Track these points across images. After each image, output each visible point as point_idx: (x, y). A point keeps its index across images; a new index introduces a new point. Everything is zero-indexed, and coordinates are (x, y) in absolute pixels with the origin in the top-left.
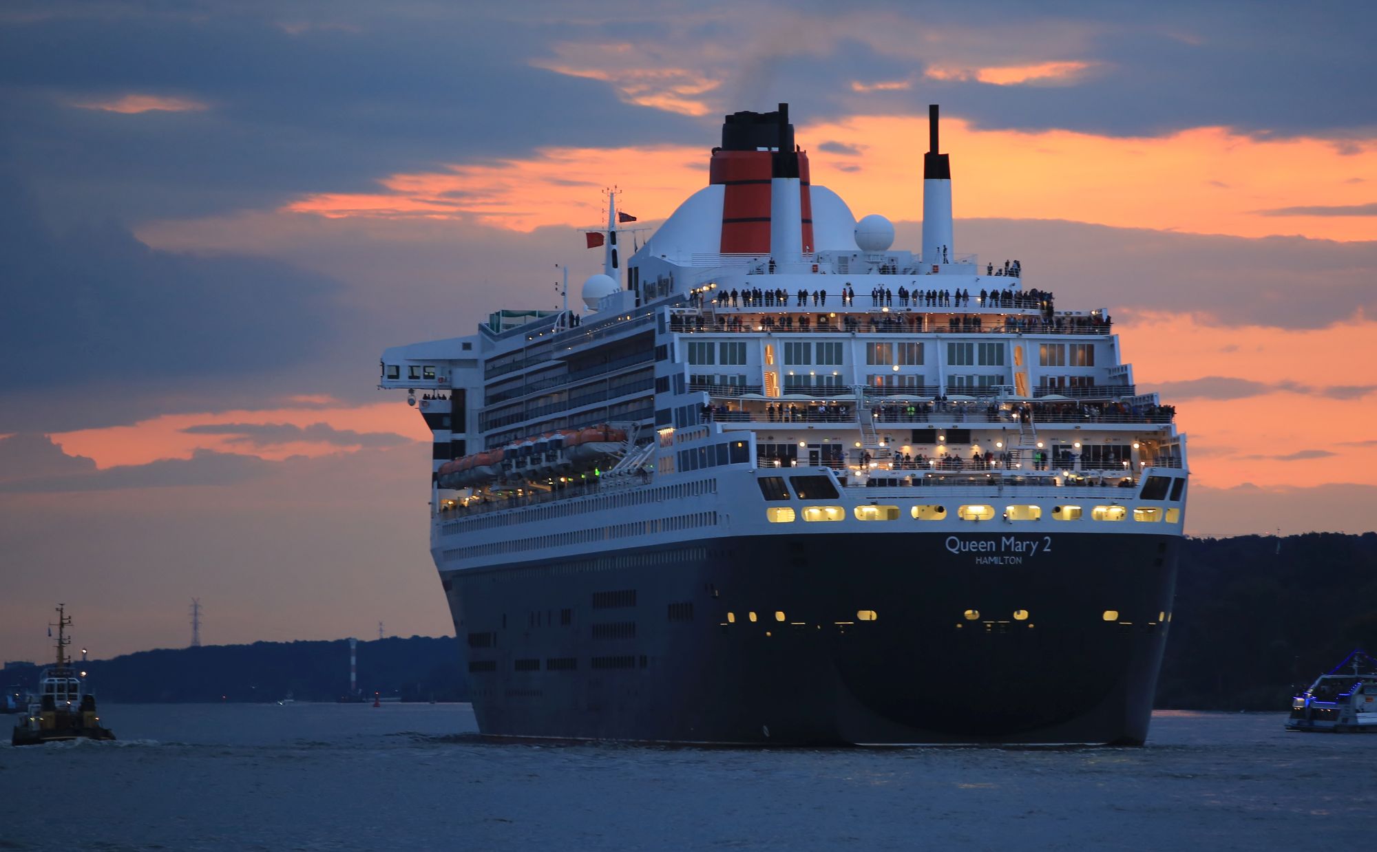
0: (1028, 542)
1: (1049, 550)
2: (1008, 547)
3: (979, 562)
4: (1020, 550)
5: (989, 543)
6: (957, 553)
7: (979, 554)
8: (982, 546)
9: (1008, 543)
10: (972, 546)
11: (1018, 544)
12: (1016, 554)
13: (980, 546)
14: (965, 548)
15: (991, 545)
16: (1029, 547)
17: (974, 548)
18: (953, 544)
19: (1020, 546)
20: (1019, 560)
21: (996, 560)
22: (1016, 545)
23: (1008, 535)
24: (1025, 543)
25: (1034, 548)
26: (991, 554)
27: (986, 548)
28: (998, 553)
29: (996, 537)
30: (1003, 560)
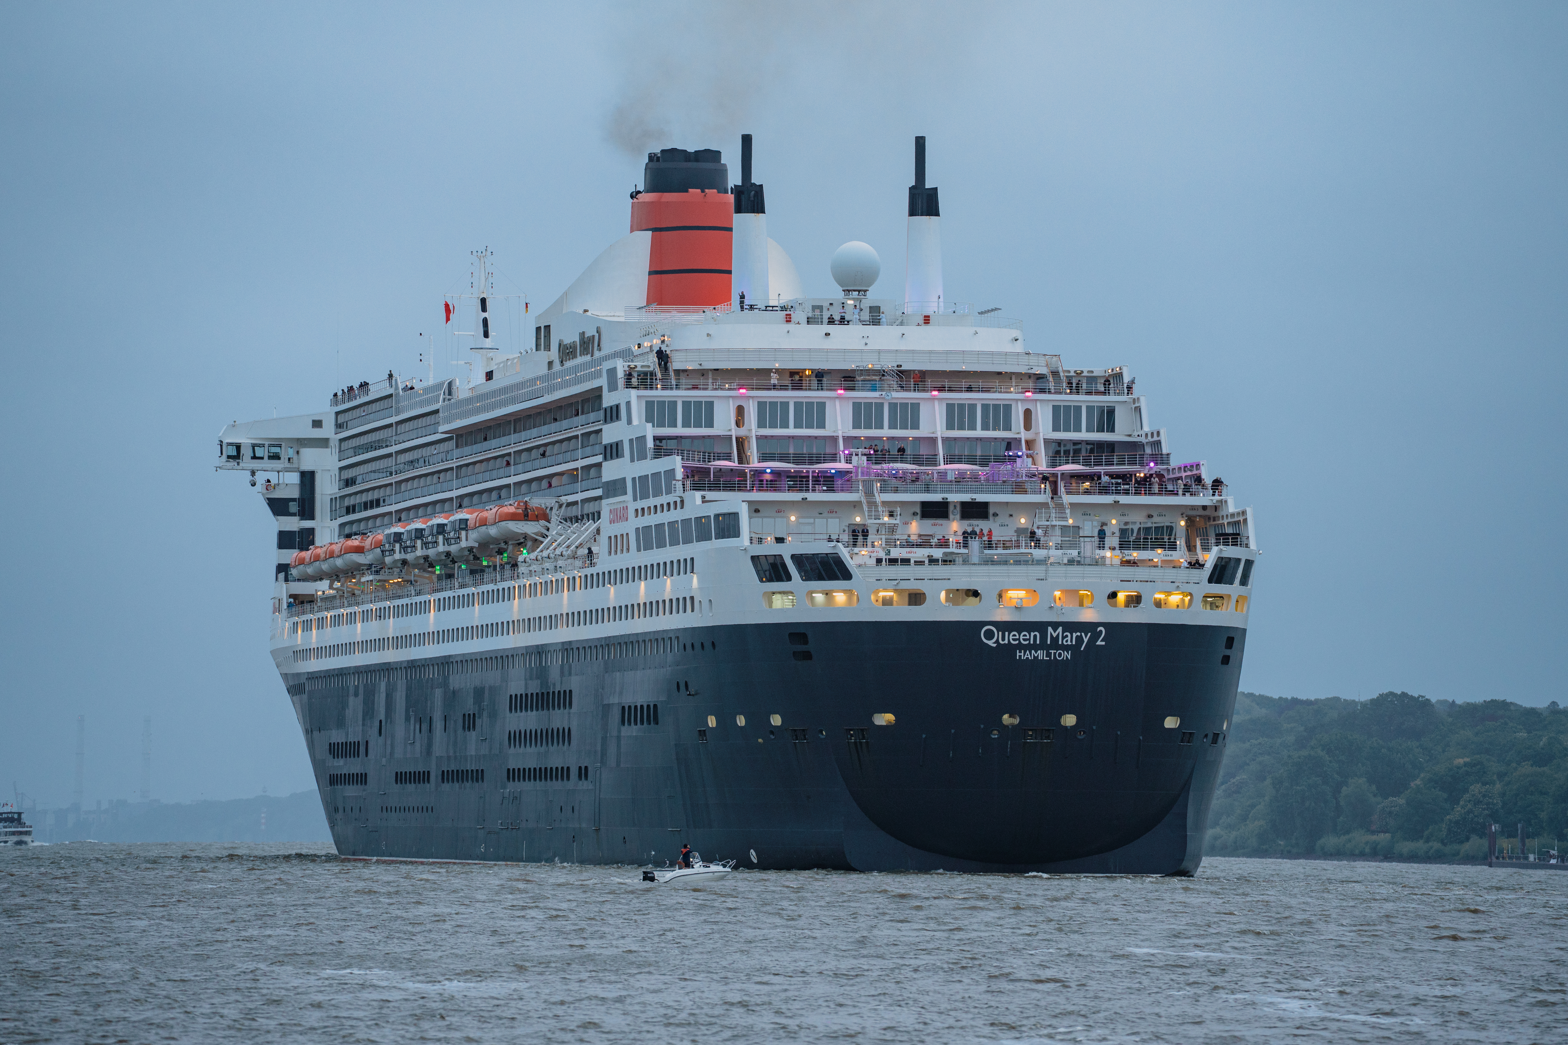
0: (1079, 634)
1: (1103, 643)
2: (1055, 640)
3: (1020, 656)
4: (1069, 643)
5: (1032, 634)
6: (995, 645)
7: (1020, 647)
8: (1024, 637)
9: (1055, 635)
10: (1011, 638)
11: (1067, 636)
12: (1066, 648)
14: (1003, 639)
15: (1035, 636)
16: (1080, 640)
17: (1014, 640)
18: (989, 635)
20: (1067, 655)
21: (1041, 654)
22: (1063, 638)
23: (1055, 625)
24: (1074, 635)
25: (1086, 640)
26: (1034, 647)
27: (1029, 640)
28: (1043, 646)
29: (1041, 627)
30: (1049, 655)
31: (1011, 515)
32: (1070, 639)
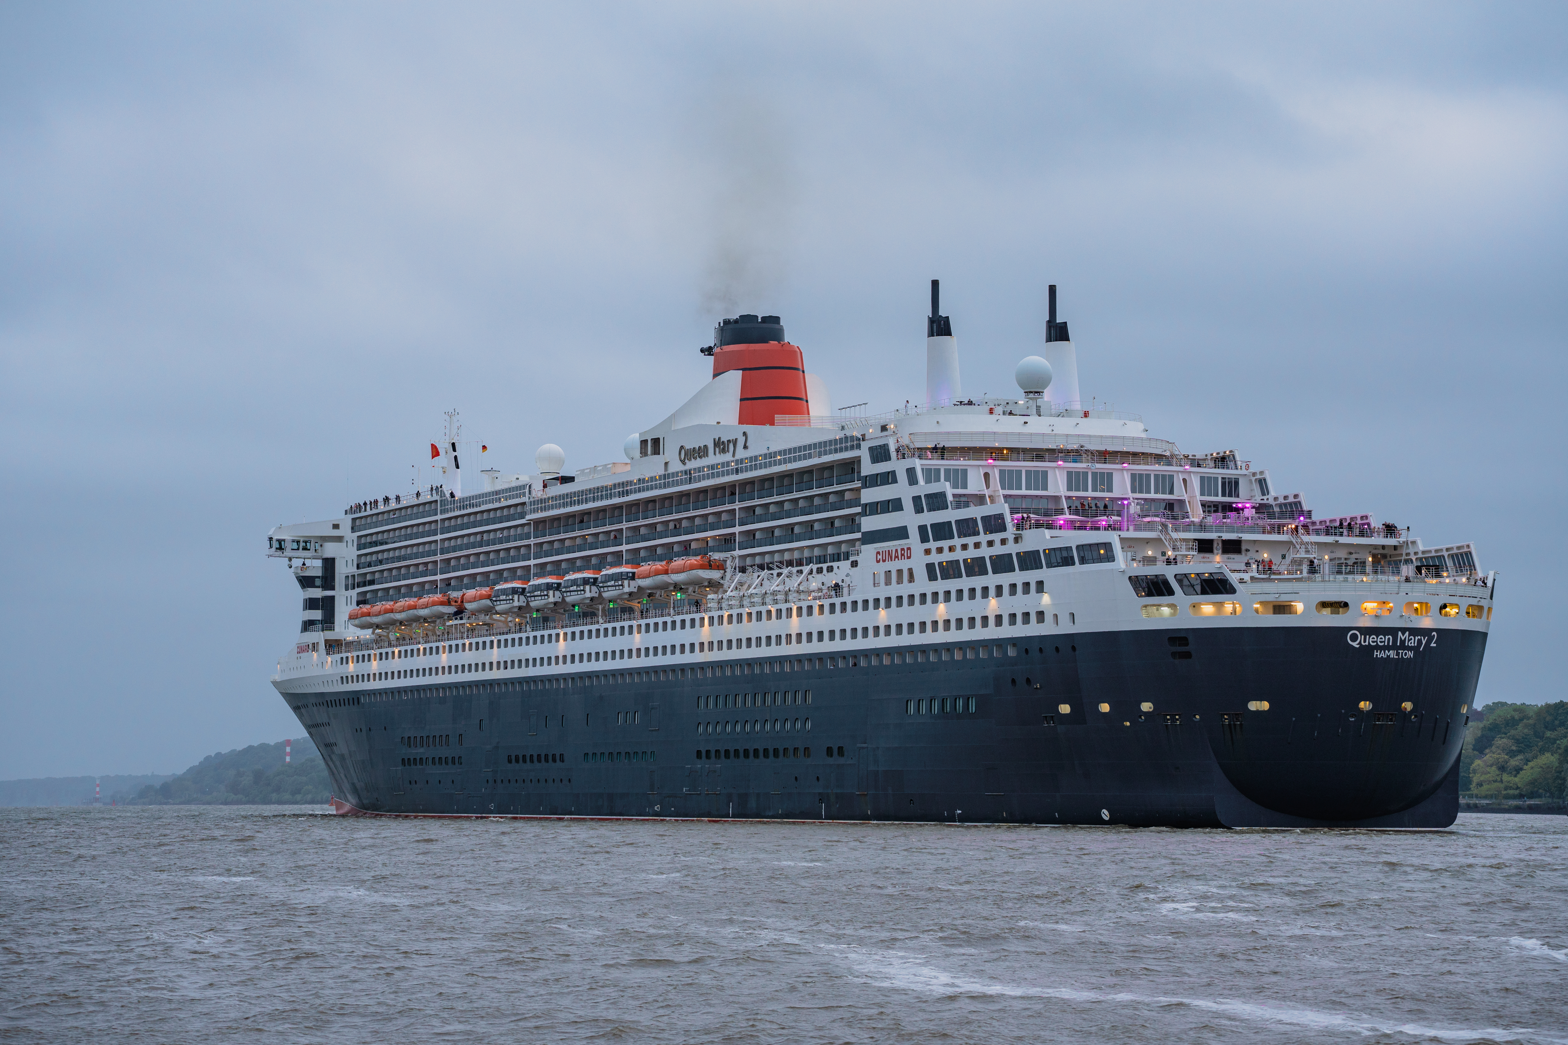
0: (1419, 637)
1: (1435, 645)
2: (1403, 642)
3: (1377, 655)
4: (1413, 645)
5: (1387, 637)
6: (1358, 646)
7: (1377, 647)
8: (1382, 640)
9: (1403, 638)
10: (1371, 640)
11: (1411, 639)
12: (1410, 649)
13: (1379, 640)
14: (1365, 641)
15: (1389, 639)
16: (1420, 641)
17: (1373, 642)
18: (1354, 638)
19: (1413, 641)
20: (1410, 654)
21: (1392, 654)
22: (1409, 640)
23: (1404, 630)
24: (1417, 638)
25: (1424, 642)
26: (1388, 648)
27: (1384, 642)
28: (1394, 647)
29: (1392, 631)
30: (1398, 654)
31: (1257, 551)
32: (1413, 643)
